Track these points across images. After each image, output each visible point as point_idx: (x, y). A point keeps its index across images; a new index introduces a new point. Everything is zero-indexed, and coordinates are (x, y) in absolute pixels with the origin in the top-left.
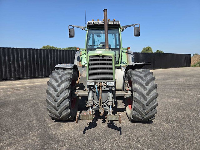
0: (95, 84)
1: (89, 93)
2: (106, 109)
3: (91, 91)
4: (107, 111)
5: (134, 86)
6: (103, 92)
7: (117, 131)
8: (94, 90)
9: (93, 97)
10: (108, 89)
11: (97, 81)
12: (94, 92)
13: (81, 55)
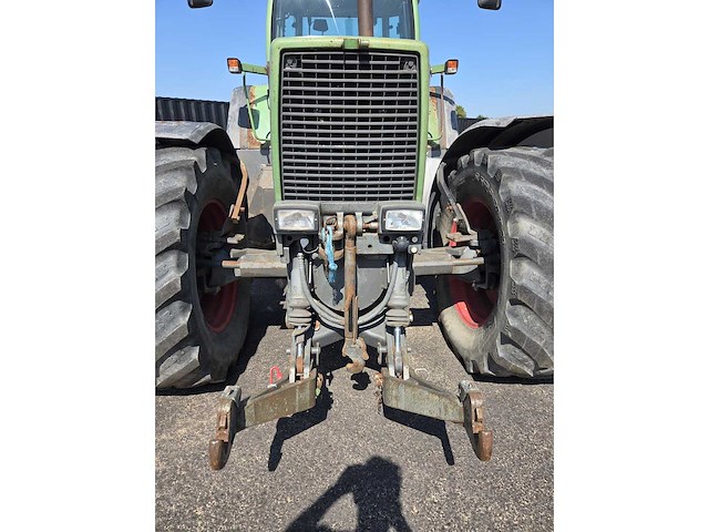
0: (320, 224)
1: (290, 267)
2: (377, 340)
3: (299, 260)
4: (381, 349)
5: (516, 230)
6: (362, 261)
7: (425, 436)
8: (315, 256)
9: (311, 286)
10: (388, 249)
11: (330, 206)
12: (318, 262)
13: (255, 102)
